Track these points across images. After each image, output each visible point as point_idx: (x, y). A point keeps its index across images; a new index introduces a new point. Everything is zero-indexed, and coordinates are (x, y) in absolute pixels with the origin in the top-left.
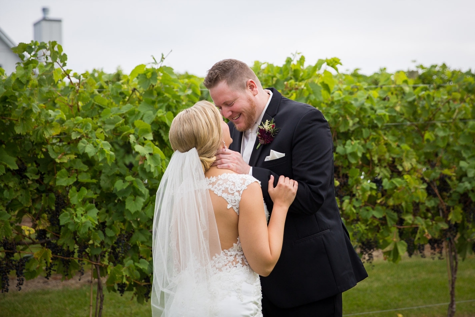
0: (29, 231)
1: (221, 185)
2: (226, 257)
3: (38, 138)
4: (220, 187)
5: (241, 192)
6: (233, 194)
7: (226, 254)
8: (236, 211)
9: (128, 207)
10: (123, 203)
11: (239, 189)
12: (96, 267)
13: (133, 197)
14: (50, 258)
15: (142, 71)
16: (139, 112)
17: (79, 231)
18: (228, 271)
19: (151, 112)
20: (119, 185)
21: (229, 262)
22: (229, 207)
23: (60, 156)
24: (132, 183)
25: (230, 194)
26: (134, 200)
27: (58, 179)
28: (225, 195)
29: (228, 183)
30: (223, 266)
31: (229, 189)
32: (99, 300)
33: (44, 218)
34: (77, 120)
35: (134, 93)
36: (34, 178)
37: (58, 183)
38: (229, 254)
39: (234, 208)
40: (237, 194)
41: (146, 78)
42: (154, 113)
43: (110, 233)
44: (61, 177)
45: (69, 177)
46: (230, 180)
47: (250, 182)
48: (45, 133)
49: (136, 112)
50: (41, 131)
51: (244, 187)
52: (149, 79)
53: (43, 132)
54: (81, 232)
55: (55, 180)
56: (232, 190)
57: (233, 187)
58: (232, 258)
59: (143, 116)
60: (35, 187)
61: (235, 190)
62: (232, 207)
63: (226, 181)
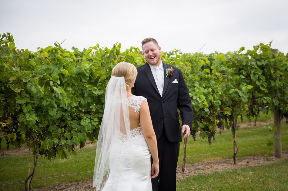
0: (4, 124)
1: (131, 102)
2: (135, 131)
3: (7, 80)
4: (130, 103)
5: (140, 104)
6: (136, 106)
7: (136, 130)
8: (138, 113)
9: (50, 113)
10: (47, 112)
11: (139, 103)
12: (34, 142)
13: (51, 108)
14: (15, 138)
15: (50, 49)
16: (51, 69)
17: (29, 124)
18: (137, 136)
19: (57, 69)
20: (45, 103)
21: (137, 133)
22: (135, 111)
23: (16, 89)
24: (50, 101)
25: (135, 106)
26: (52, 110)
27: (17, 100)
28: (133, 107)
29: (134, 101)
30: (135, 135)
31: (134, 104)
32: (36, 158)
33: (9, 119)
34: (24, 72)
35: (46, 59)
36: (3, 99)
37: (17, 102)
38: (137, 130)
39: (138, 111)
40: (138, 105)
41: (53, 52)
42: (59, 70)
43: (41, 126)
44: (18, 99)
45: (21, 99)
46: (134, 99)
47: (143, 100)
48: (10, 78)
49: (50, 69)
50: (8, 77)
51: (141, 102)
52: (54, 53)
53: (9, 78)
54: (30, 125)
55: (15, 101)
56: (136, 104)
57: (136, 103)
58: (138, 132)
59: (53, 71)
60: (4, 104)
61: (137, 104)
62: (137, 112)
63: (132, 100)
